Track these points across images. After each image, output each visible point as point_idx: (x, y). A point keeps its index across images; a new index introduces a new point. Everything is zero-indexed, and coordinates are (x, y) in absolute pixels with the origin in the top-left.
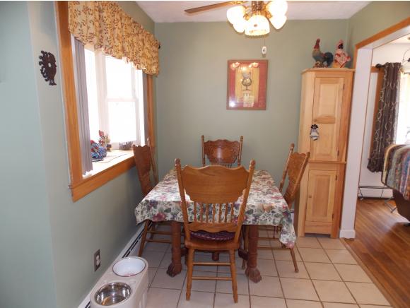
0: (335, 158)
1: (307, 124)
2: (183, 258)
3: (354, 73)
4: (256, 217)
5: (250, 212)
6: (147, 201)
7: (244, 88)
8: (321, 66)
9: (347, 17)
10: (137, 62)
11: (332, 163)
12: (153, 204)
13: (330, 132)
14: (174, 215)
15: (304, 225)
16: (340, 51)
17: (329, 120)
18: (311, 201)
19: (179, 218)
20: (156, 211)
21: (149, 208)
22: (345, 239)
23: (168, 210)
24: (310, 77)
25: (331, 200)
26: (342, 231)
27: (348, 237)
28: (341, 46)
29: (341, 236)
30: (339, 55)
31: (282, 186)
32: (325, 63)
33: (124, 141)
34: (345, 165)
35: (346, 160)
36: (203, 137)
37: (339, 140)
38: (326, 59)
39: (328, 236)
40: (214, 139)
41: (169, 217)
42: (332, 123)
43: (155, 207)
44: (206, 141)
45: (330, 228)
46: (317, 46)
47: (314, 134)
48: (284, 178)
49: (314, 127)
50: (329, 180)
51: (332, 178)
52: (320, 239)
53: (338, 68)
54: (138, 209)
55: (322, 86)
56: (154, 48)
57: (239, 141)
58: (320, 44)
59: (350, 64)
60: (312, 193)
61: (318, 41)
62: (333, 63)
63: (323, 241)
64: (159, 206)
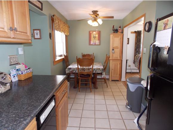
0: (119, 58)
1: (111, 49)
2: (77, 85)
3: (123, 35)
4: (96, 71)
5: (94, 70)
6: (69, 68)
7: (94, 39)
8: (115, 33)
9: (122, 19)
10: (65, 33)
11: (118, 60)
12: (70, 68)
13: (117, 51)
14: (76, 71)
15: (111, 78)
16: (120, 29)
17: (117, 48)
18: (113, 71)
19: (77, 72)
20: (71, 71)
21: (69, 70)
22: (123, 81)
23: (74, 70)
24: (112, 36)
25: (118, 70)
26: (122, 79)
27: (124, 81)
28: (120, 27)
29: (122, 81)
30: (119, 30)
31: (104, 66)
32: (116, 32)
33: (60, 54)
34: (122, 60)
35: (122, 59)
36: (82, 53)
37: (120, 53)
38: (116, 31)
39: (118, 81)
40: (85, 54)
41: (74, 72)
42: (118, 48)
43: (71, 69)
44: (83, 54)
45: (118, 78)
46: (113, 27)
47: (113, 52)
48: (105, 63)
49: (113, 50)
50: (118, 65)
51: (119, 64)
52: (116, 82)
53: (119, 33)
54: (67, 70)
55: (115, 38)
56: (68, 28)
57: (92, 54)
58: (114, 27)
59: (122, 32)
60: (113, 68)
61: (114, 26)
62: (118, 32)
63: (117, 82)
64: (72, 69)
